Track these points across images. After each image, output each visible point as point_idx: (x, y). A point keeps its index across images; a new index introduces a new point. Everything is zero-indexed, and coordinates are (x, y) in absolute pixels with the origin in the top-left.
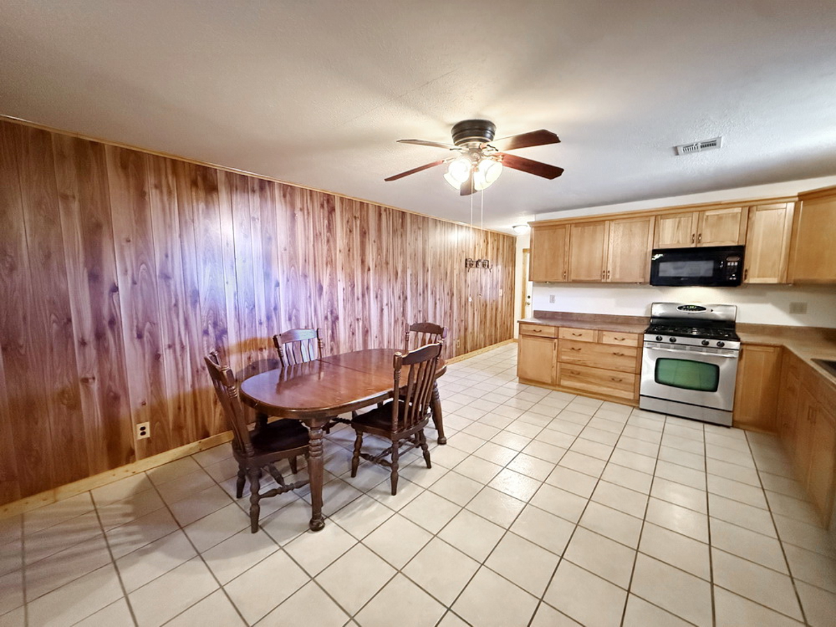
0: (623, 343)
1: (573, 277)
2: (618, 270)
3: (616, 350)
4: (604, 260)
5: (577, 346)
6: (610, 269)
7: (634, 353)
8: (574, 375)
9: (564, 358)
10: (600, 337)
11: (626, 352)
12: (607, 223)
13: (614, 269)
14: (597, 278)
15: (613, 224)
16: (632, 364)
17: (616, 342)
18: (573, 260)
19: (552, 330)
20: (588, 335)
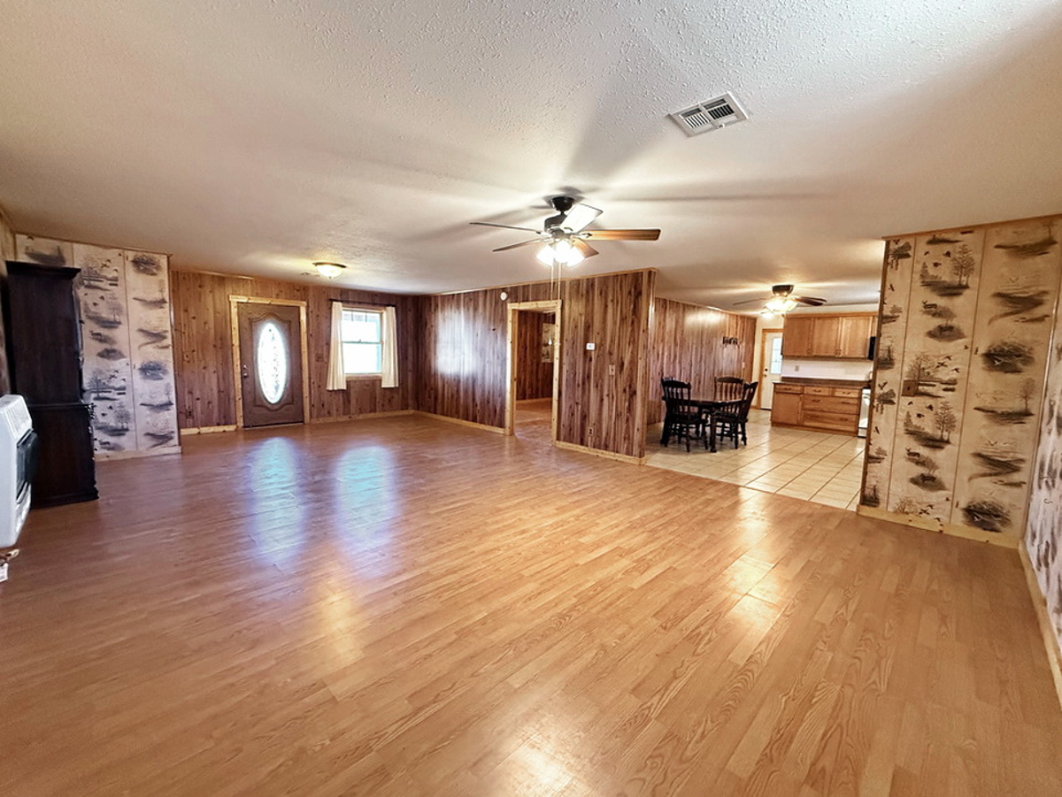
0: (849, 396)
1: (815, 354)
2: (847, 349)
3: (842, 400)
4: (837, 343)
5: (817, 398)
6: (842, 348)
7: (856, 402)
8: (814, 418)
9: (807, 407)
10: (833, 392)
11: (851, 401)
12: (840, 318)
13: (844, 349)
14: (832, 354)
15: (844, 319)
16: (854, 409)
17: (844, 395)
18: (816, 342)
19: (799, 388)
20: (825, 391)
